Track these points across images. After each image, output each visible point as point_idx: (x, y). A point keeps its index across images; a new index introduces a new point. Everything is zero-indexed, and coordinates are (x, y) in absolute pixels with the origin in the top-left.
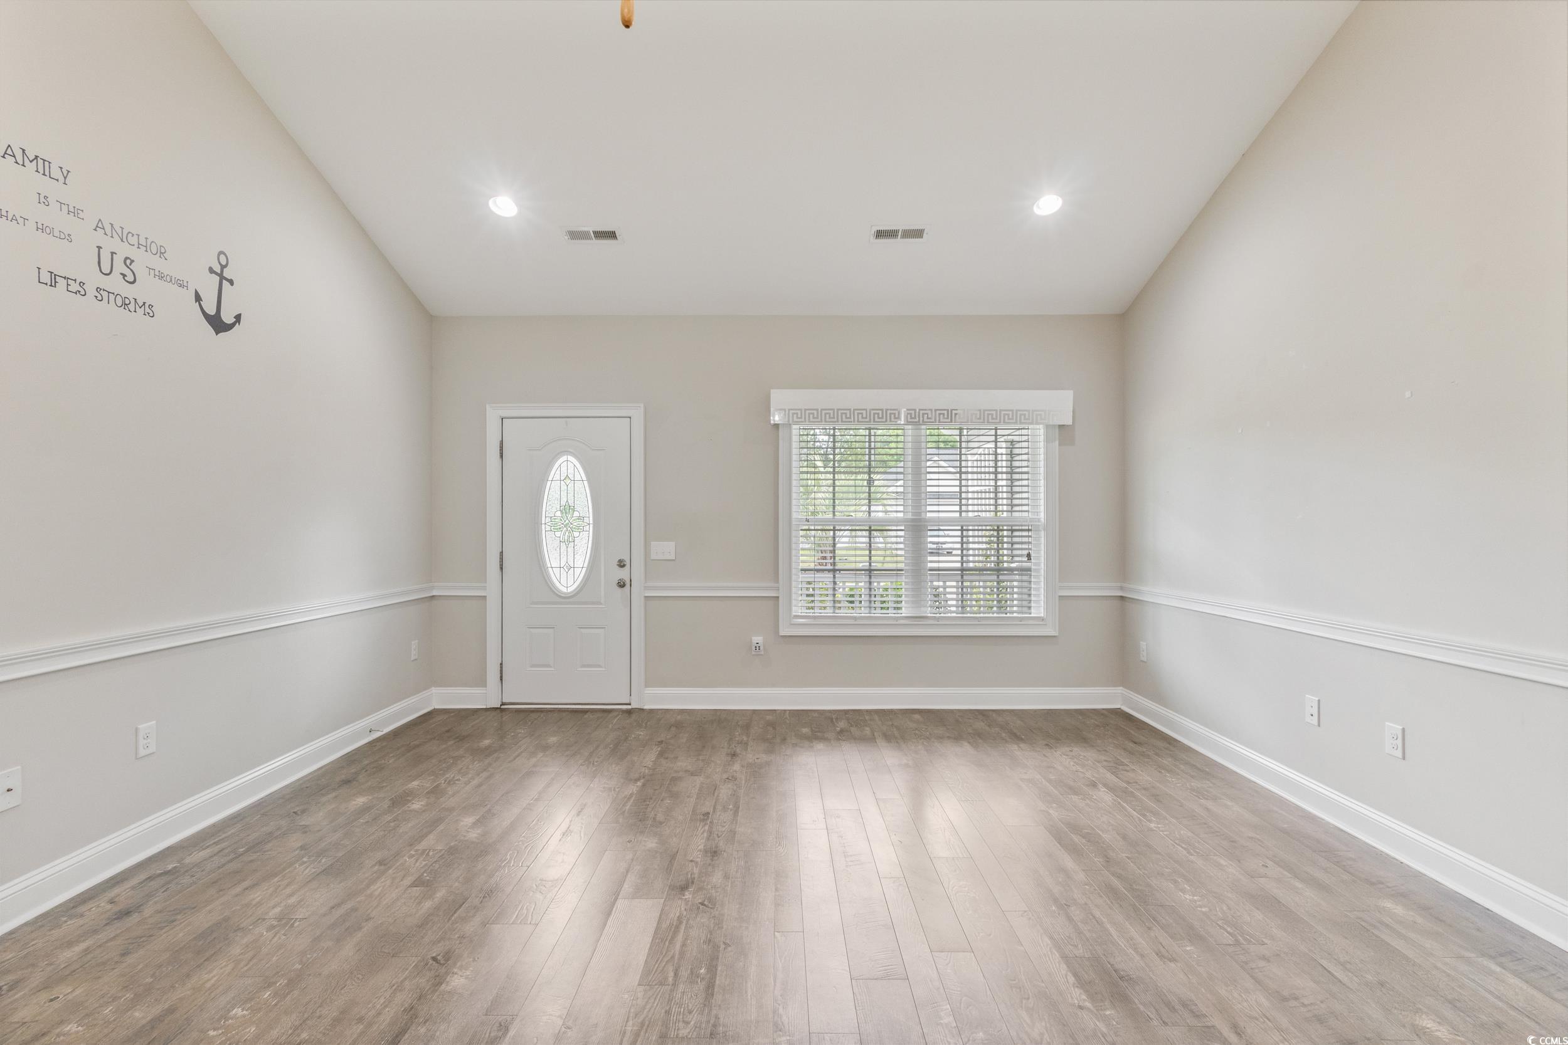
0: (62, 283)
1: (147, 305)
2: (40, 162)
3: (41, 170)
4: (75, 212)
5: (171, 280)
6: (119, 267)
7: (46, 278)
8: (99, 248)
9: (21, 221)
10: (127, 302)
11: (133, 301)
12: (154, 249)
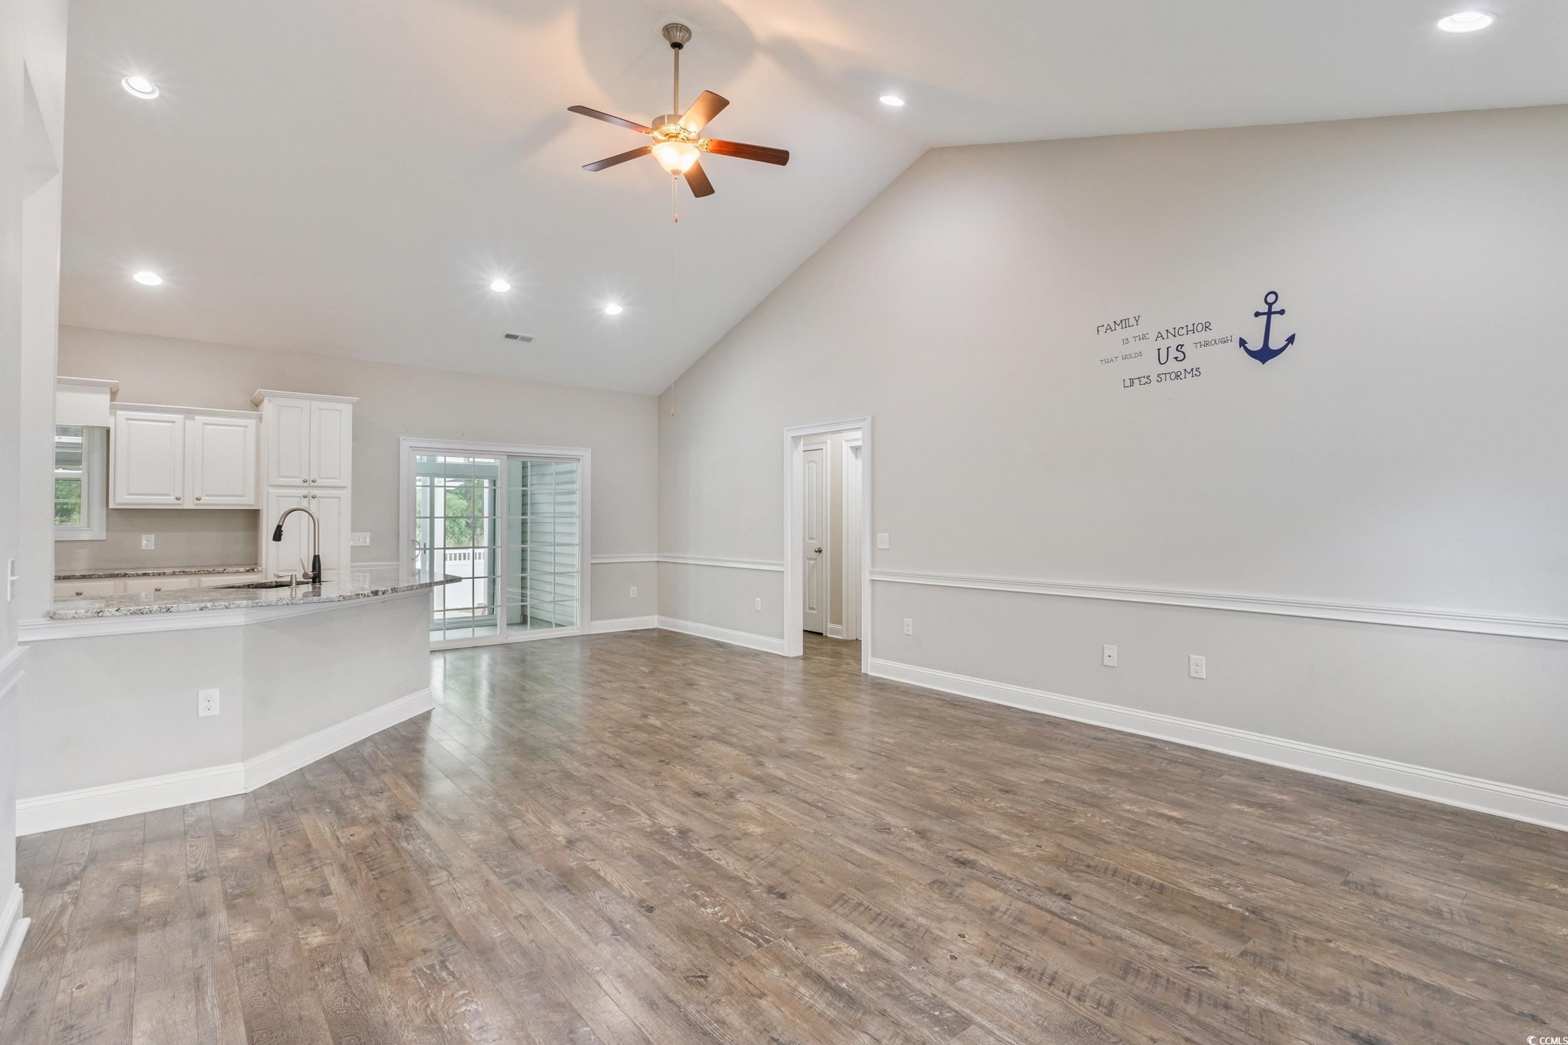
0: (1136, 382)
1: (1194, 370)
2: (1124, 322)
3: (1124, 326)
4: (1144, 337)
5: (1215, 342)
6: (1173, 353)
7: (1128, 383)
8: (1159, 350)
9: (1114, 360)
10: (1179, 374)
11: (1183, 372)
12: (1200, 328)
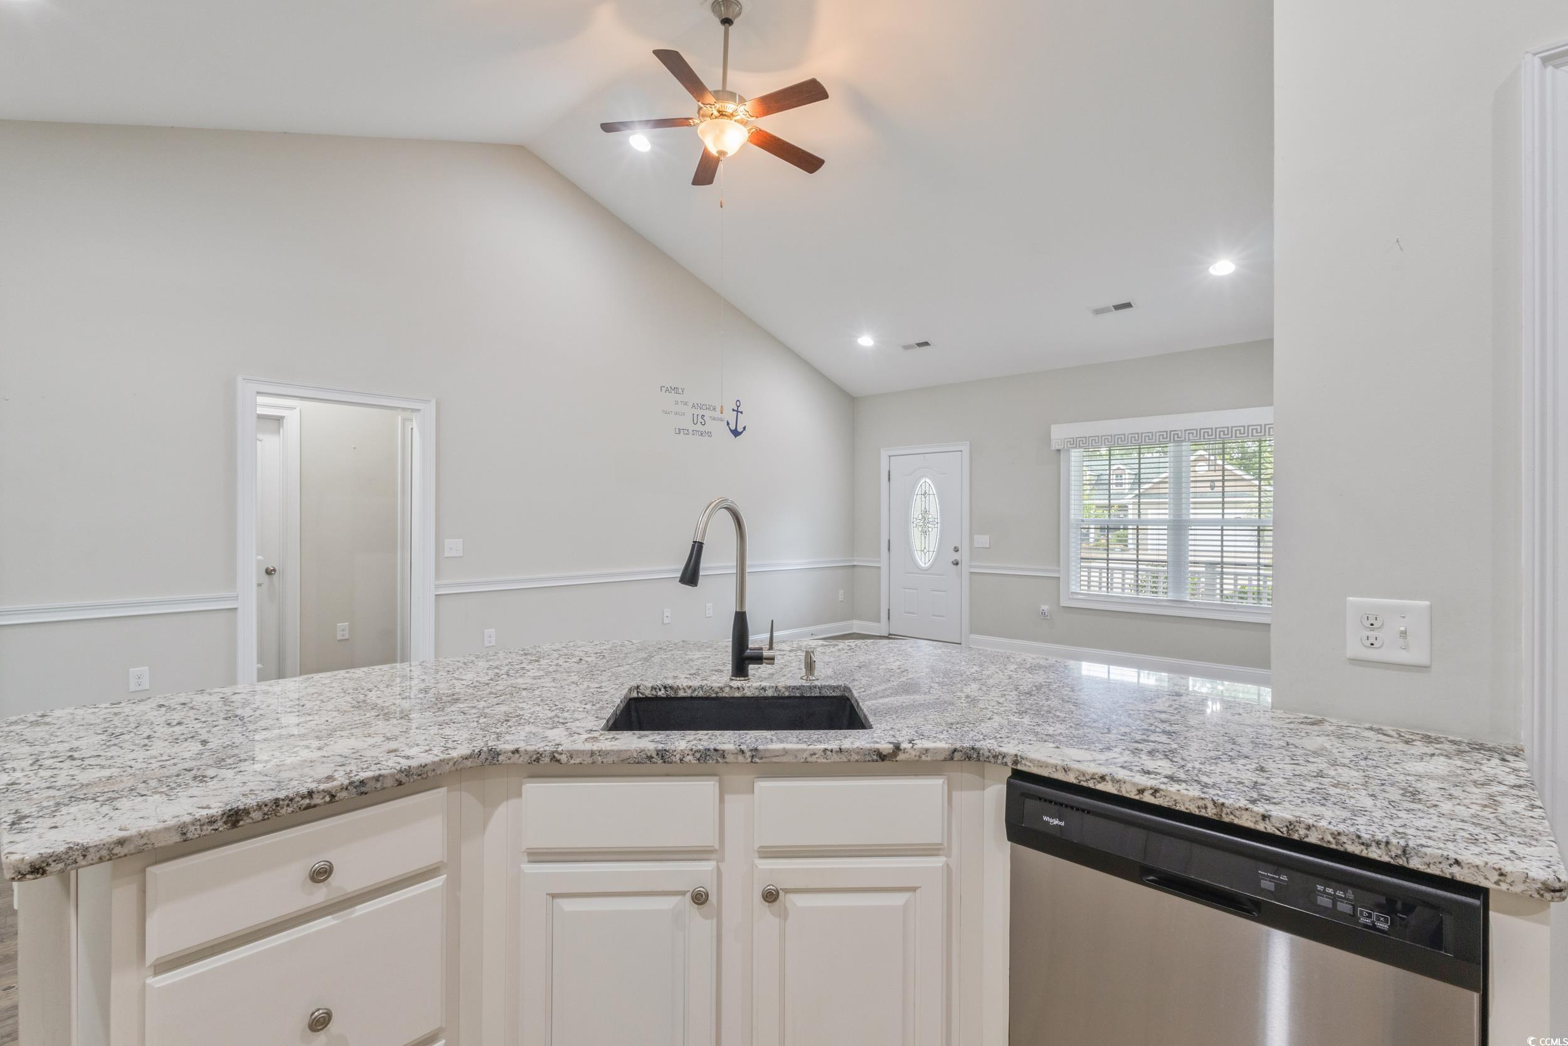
0: (682, 431)
1: (709, 432)
2: (675, 389)
3: (675, 392)
5: (718, 420)
6: (700, 419)
7: (677, 431)
8: (693, 414)
9: (670, 412)
10: (703, 433)
12: (712, 409)
